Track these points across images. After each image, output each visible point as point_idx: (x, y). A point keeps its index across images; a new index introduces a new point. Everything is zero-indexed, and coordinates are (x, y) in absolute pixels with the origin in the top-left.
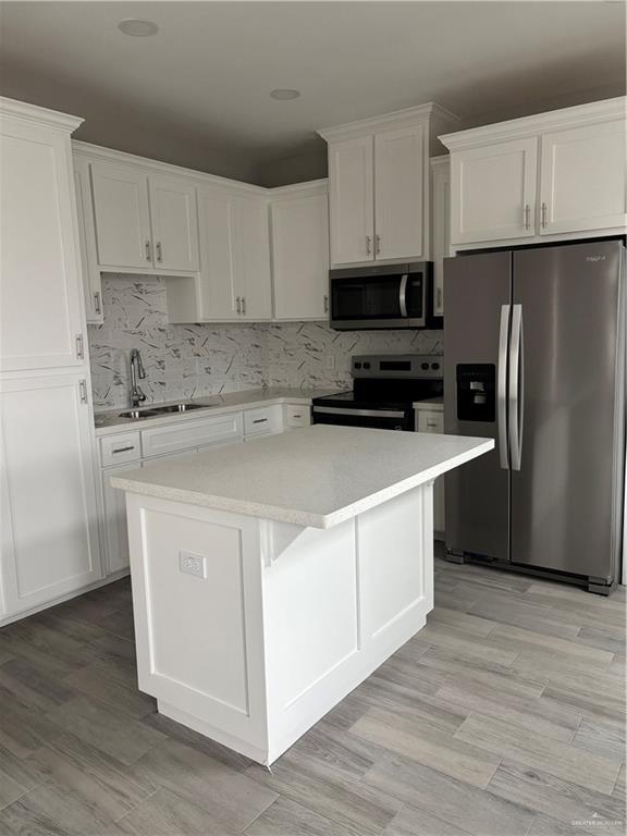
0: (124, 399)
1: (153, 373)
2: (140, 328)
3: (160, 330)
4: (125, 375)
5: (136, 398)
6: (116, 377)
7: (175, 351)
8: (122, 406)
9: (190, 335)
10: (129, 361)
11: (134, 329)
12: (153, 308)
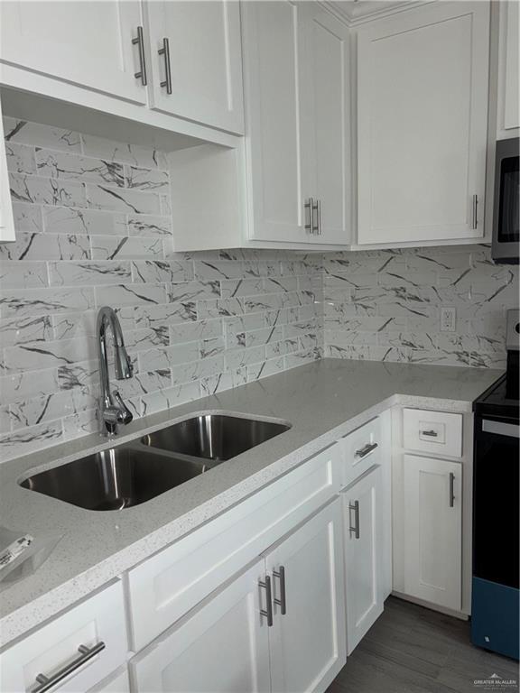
0: (86, 416)
1: (144, 356)
2: (117, 261)
3: (159, 265)
4: (84, 364)
5: (111, 416)
6: (64, 370)
7: (187, 306)
8: (81, 433)
9: (212, 276)
10: (95, 335)
11: (104, 263)
12: (145, 219)
